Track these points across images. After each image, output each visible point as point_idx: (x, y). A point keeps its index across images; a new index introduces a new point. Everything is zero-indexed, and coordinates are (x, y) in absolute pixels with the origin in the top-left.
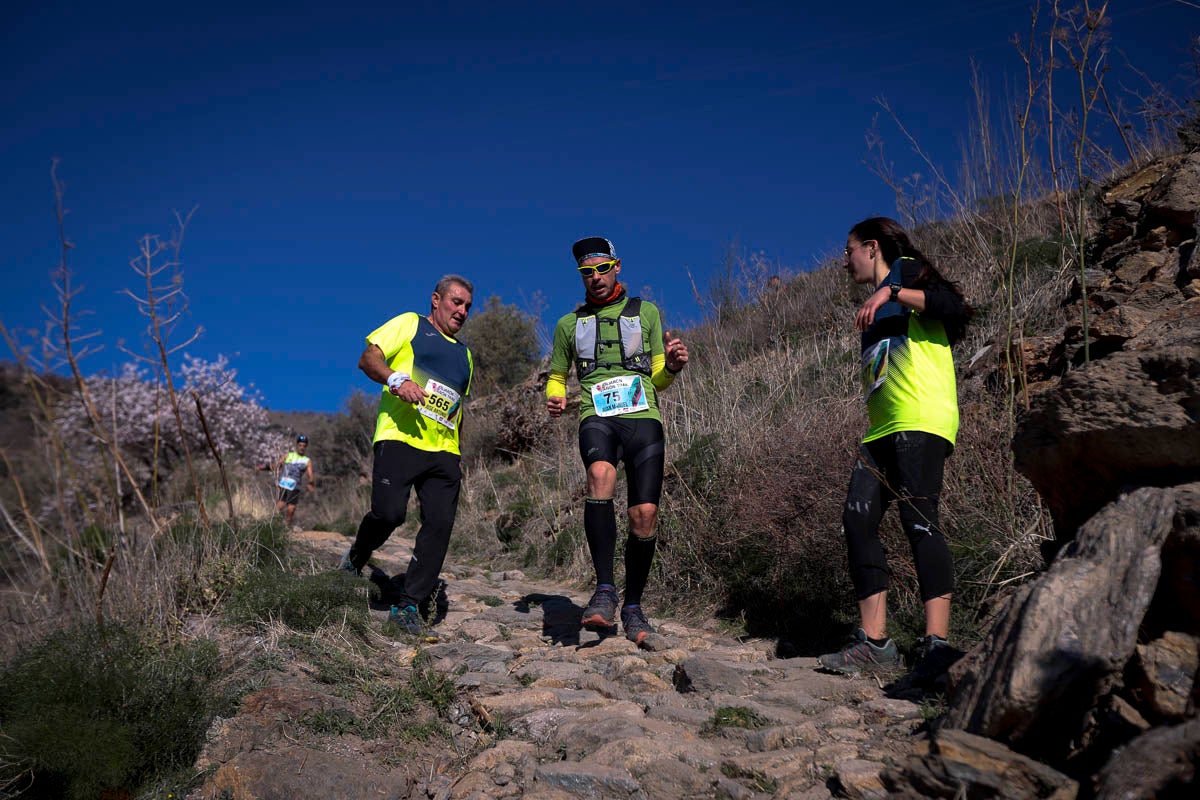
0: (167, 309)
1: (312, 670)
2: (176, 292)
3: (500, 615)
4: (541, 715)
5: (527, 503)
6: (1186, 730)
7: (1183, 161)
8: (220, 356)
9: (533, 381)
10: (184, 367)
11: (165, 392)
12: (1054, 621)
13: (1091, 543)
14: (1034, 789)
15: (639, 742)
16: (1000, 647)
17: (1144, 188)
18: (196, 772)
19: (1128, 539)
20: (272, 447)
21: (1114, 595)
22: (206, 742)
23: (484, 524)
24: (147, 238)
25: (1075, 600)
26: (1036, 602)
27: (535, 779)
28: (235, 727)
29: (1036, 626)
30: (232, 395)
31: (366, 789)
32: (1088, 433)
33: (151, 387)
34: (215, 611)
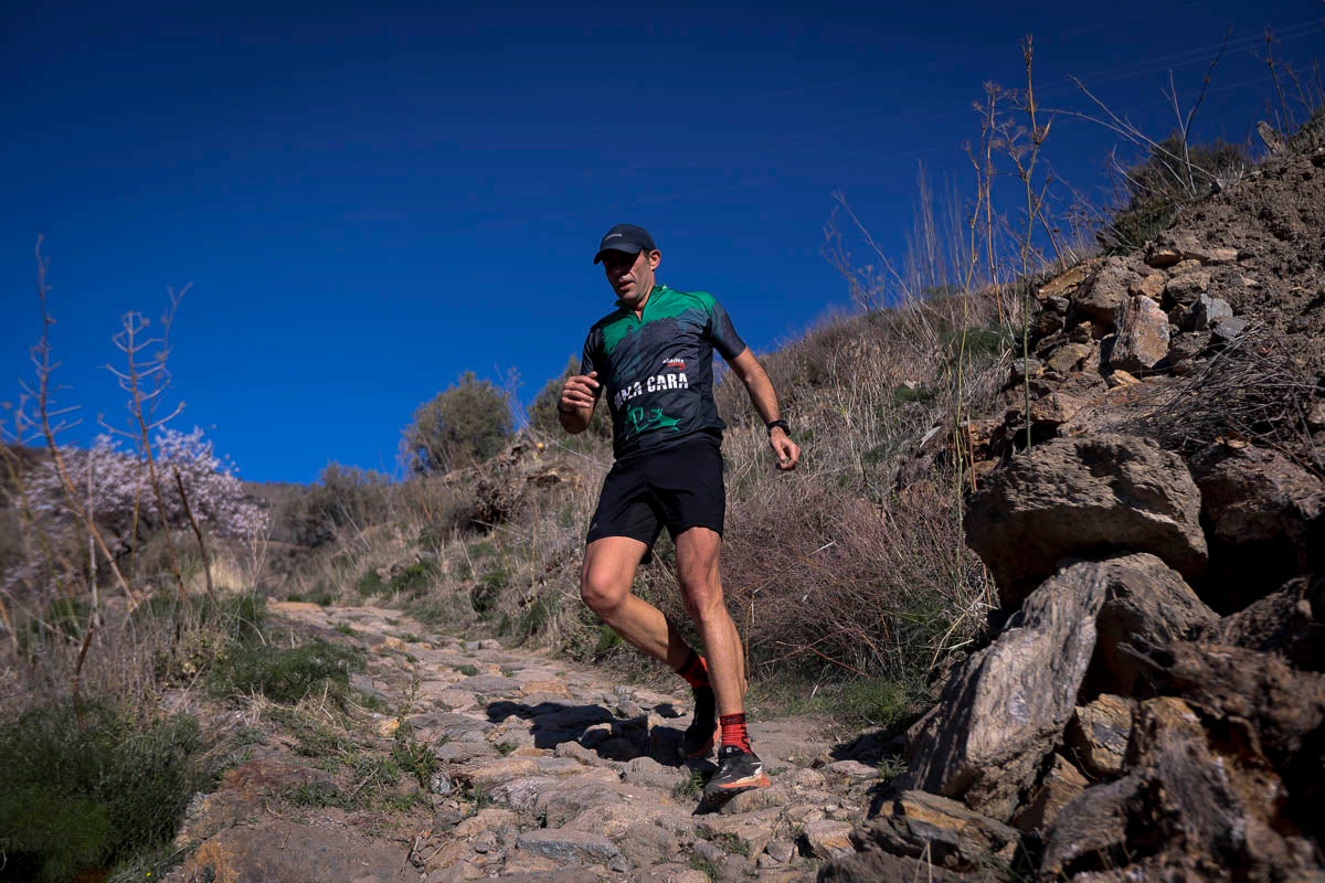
0: (149, 383)
1: (294, 742)
2: (158, 368)
3: (477, 684)
4: (521, 784)
5: (502, 574)
6: (1121, 786)
7: (1104, 264)
8: (196, 428)
9: (508, 453)
10: (158, 438)
11: (138, 463)
12: (1004, 686)
13: (1037, 612)
14: (989, 844)
15: (617, 808)
16: (954, 709)
17: (1072, 286)
18: (175, 848)
19: (1068, 610)
20: (246, 518)
21: (1057, 661)
22: (187, 818)
23: (458, 593)
24: (130, 315)
25: (1023, 667)
26: (989, 669)
27: (516, 847)
28: (218, 802)
29: (988, 692)
30: (206, 466)
31: (349, 861)
32: (1030, 512)
33: (124, 458)
34: (194, 686)
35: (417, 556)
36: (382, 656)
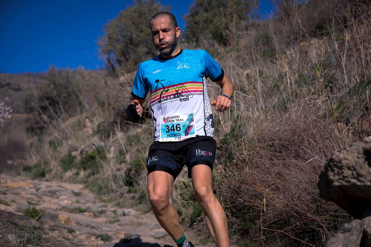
23: (118, 173)
35: (94, 145)
36: (53, 230)
